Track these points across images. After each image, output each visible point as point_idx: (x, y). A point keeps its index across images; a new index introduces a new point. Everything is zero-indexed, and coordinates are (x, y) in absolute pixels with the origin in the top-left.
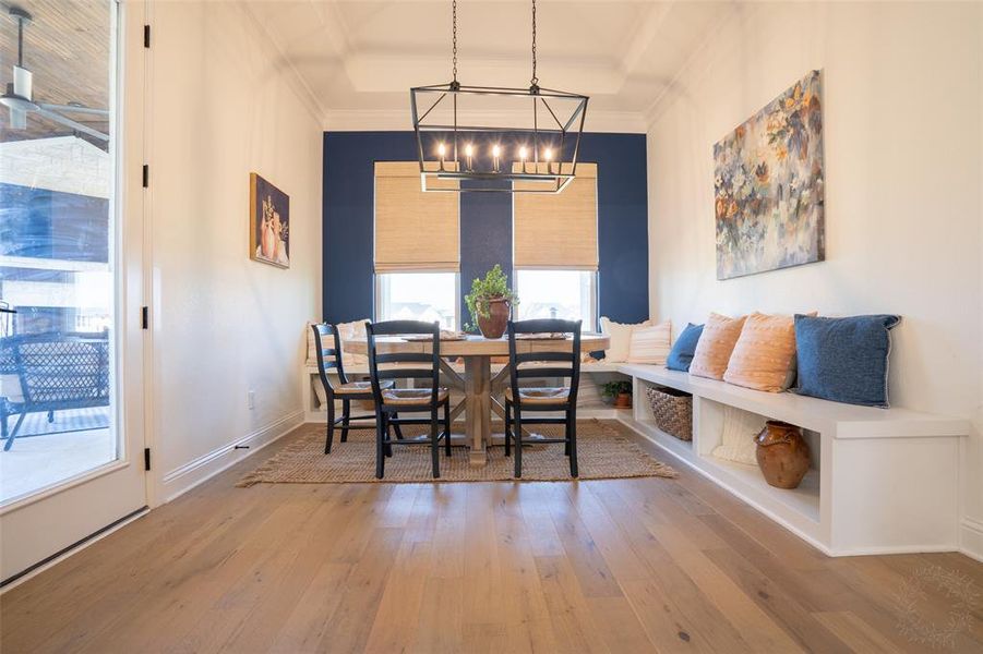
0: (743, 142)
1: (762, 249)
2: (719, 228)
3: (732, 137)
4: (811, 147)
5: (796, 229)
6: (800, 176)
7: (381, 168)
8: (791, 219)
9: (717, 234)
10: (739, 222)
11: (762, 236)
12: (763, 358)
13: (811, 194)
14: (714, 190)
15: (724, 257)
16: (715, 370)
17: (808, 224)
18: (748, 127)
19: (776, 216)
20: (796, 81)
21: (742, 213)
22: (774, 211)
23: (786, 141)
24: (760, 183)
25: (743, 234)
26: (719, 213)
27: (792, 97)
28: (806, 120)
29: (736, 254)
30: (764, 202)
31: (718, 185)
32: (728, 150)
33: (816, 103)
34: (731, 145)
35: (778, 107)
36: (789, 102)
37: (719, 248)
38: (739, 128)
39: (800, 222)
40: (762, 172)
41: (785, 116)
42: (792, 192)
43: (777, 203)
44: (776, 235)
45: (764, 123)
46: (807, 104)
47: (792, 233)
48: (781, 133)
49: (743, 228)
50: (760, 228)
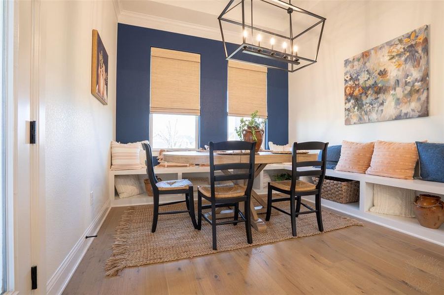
0: (368, 60)
1: (382, 110)
2: (348, 100)
3: (359, 56)
4: (423, 62)
5: (410, 101)
6: (414, 75)
7: (154, 51)
8: (405, 96)
9: (346, 103)
10: (364, 97)
11: (382, 104)
12: (401, 163)
13: (422, 84)
14: (344, 82)
15: (351, 114)
16: (359, 168)
17: (419, 99)
18: (373, 52)
19: (393, 95)
20: (413, 30)
21: (366, 93)
22: (392, 92)
23: (403, 58)
24: (381, 79)
25: (367, 103)
26: (348, 92)
27: (409, 37)
28: (420, 49)
29: (361, 112)
30: (384, 88)
31: (348, 79)
32: (356, 63)
33: (426, 41)
34: (359, 60)
35: (398, 42)
36: (405, 40)
37: (348, 110)
38: (366, 52)
39: (412, 98)
40: (383, 73)
41: (403, 47)
42: (406, 84)
43: (395, 89)
44: (393, 104)
45: (386, 50)
46: (421, 41)
47: (406, 103)
48: (399, 55)
49: (366, 100)
50: (380, 100)
